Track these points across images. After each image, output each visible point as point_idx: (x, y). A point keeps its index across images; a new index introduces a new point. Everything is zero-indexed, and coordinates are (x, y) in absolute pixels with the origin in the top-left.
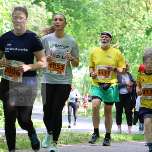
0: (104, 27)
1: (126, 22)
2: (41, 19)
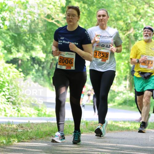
0: (118, 14)
1: (140, 9)
2: (54, 6)
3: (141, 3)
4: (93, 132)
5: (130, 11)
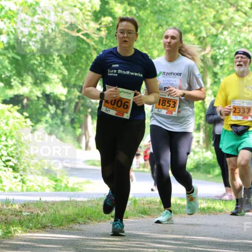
0: (186, 22)
1: (222, 14)
2: (81, 10)
3: (223, 4)
4: (145, 216)
5: (206, 18)
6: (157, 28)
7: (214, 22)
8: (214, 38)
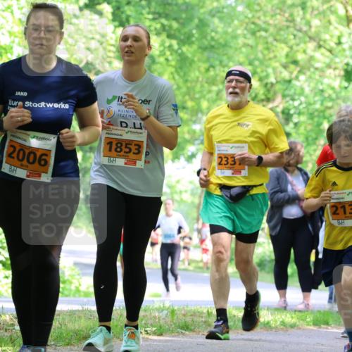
1: (298, 51)
3: (300, 38)
4: (187, 333)
5: (275, 57)
6: (208, 70)
7: (286, 63)
8: (286, 85)
